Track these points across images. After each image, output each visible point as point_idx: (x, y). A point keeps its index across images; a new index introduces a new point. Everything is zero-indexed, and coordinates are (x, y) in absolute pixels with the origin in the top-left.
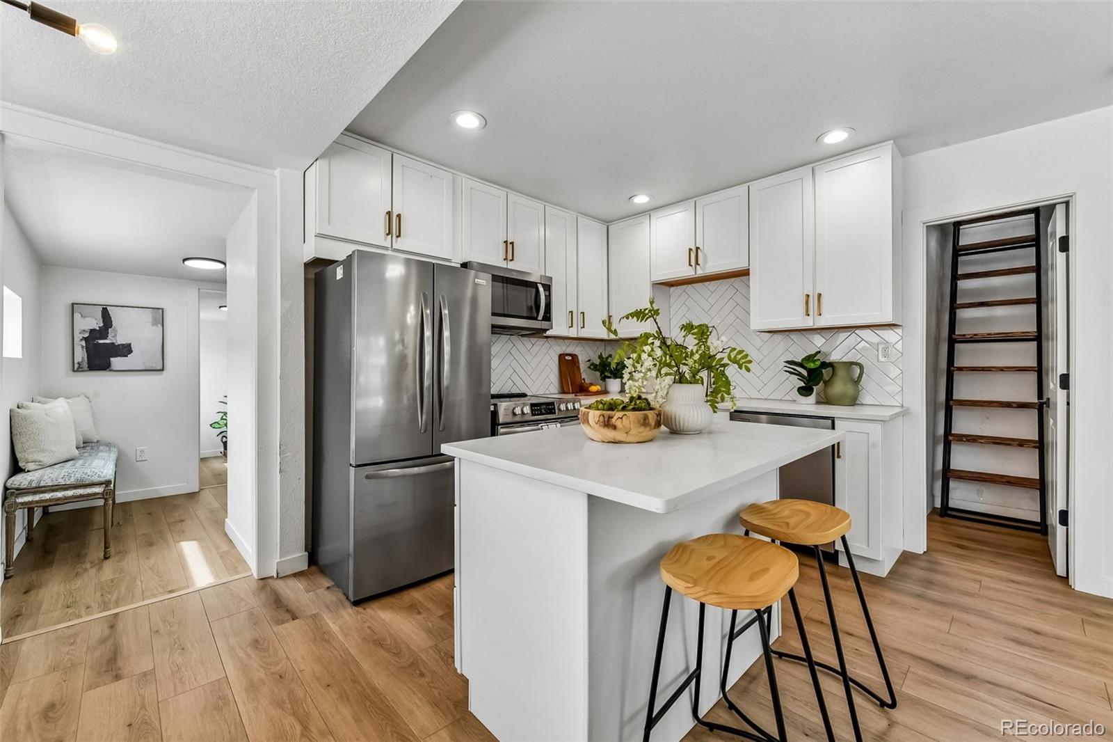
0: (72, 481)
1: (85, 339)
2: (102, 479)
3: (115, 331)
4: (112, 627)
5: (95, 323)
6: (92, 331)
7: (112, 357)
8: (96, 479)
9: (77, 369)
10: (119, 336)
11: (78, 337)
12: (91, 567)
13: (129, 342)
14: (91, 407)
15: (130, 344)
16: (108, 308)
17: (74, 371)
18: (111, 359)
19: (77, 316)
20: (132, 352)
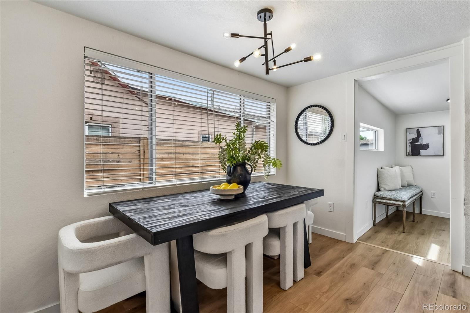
0: (392, 197)
1: (411, 143)
2: (403, 200)
3: (422, 138)
4: (383, 253)
5: (414, 136)
6: (413, 139)
7: (421, 150)
8: (400, 199)
9: (408, 155)
10: (423, 141)
11: (408, 142)
12: (397, 233)
13: (428, 143)
14: (413, 171)
15: (428, 144)
16: (419, 128)
17: (407, 156)
18: (421, 151)
19: (408, 133)
20: (429, 147)
